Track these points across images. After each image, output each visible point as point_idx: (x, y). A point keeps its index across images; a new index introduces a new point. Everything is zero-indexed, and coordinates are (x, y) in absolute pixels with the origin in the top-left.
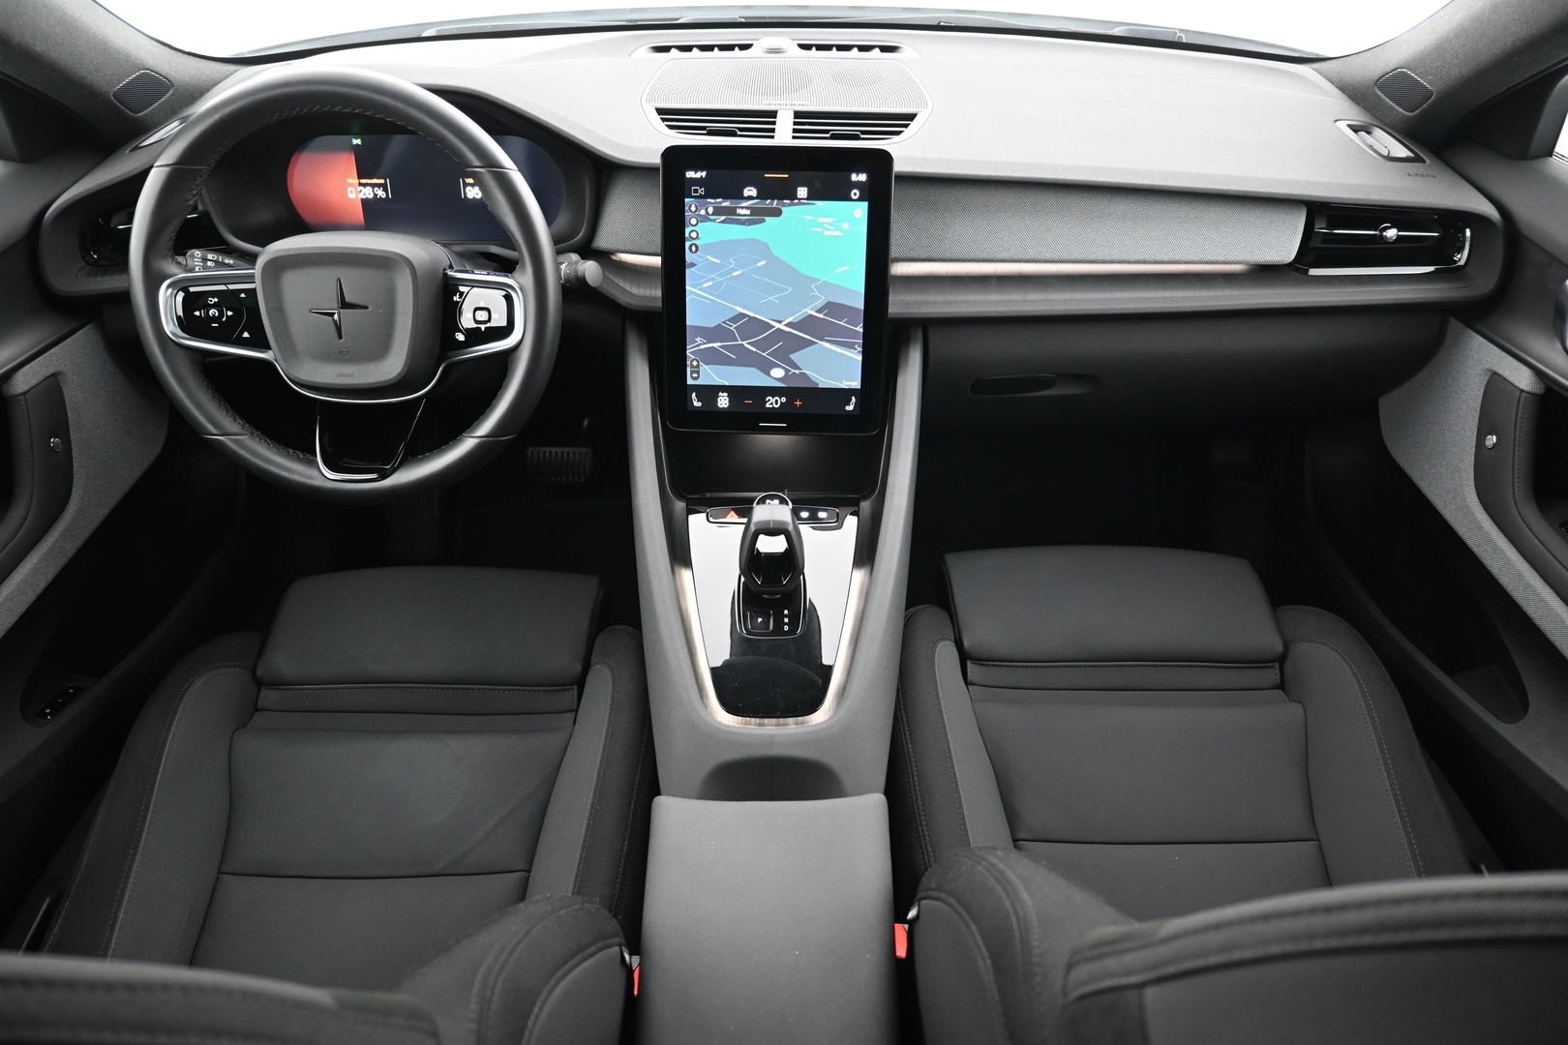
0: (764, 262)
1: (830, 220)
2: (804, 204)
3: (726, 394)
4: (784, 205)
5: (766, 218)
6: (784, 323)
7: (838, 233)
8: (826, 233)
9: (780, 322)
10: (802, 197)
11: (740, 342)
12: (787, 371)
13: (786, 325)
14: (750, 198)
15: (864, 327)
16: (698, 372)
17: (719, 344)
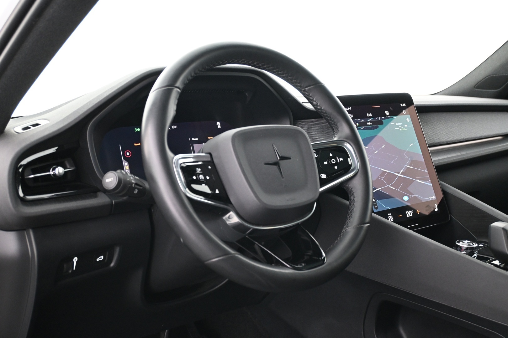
0: (384, 146)
1: (400, 124)
2: (389, 118)
3: (390, 214)
4: (383, 119)
5: (379, 126)
6: (400, 173)
7: (404, 129)
8: (400, 129)
9: (399, 173)
10: (387, 115)
11: (388, 186)
12: (409, 197)
13: (401, 174)
14: (370, 117)
15: (428, 170)
16: (376, 205)
17: (380, 189)
